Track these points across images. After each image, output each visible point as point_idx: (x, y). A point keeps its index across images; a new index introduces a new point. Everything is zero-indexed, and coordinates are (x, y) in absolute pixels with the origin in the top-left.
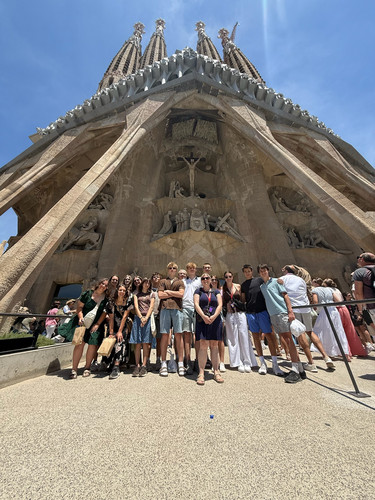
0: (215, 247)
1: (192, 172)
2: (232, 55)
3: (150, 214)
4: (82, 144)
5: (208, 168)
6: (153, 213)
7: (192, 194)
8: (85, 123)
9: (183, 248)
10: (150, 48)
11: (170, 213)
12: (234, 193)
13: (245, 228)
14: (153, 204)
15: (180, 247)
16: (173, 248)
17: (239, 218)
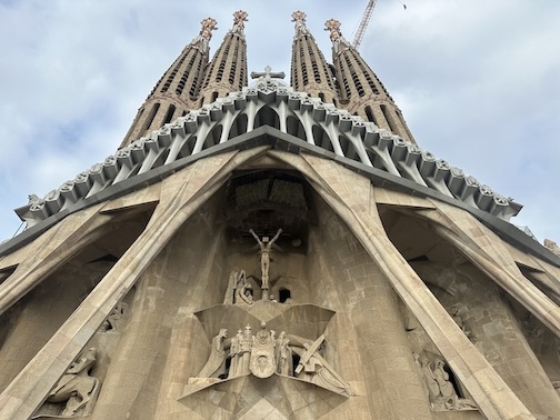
0: (294, 407)
1: (265, 257)
2: (342, 57)
3: (187, 339)
4: (90, 233)
5: (297, 243)
6: (192, 336)
7: (265, 295)
8: (99, 203)
9: (237, 409)
10: (221, 55)
11: (223, 333)
12: (334, 294)
13: (353, 363)
14: (195, 317)
15: (232, 408)
16: (220, 409)
17: (342, 345)
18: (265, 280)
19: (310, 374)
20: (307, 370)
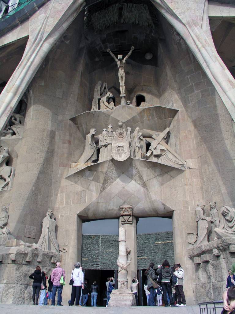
0: (145, 179)
3: (67, 137)
6: (70, 135)
7: (123, 101)
9: (105, 182)
13: (189, 147)
14: (71, 122)
15: (102, 181)
16: (93, 183)
17: (183, 134)
18: (123, 89)
19: (158, 156)
20: (155, 153)
